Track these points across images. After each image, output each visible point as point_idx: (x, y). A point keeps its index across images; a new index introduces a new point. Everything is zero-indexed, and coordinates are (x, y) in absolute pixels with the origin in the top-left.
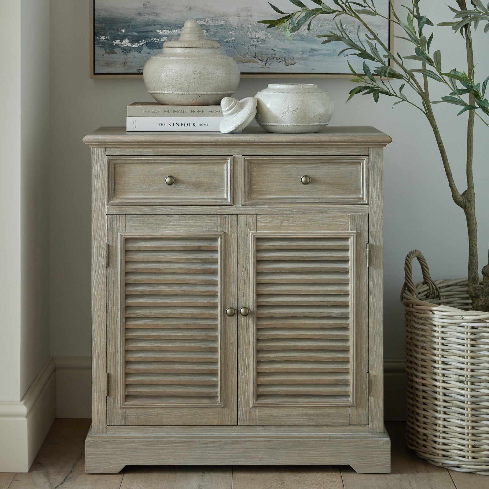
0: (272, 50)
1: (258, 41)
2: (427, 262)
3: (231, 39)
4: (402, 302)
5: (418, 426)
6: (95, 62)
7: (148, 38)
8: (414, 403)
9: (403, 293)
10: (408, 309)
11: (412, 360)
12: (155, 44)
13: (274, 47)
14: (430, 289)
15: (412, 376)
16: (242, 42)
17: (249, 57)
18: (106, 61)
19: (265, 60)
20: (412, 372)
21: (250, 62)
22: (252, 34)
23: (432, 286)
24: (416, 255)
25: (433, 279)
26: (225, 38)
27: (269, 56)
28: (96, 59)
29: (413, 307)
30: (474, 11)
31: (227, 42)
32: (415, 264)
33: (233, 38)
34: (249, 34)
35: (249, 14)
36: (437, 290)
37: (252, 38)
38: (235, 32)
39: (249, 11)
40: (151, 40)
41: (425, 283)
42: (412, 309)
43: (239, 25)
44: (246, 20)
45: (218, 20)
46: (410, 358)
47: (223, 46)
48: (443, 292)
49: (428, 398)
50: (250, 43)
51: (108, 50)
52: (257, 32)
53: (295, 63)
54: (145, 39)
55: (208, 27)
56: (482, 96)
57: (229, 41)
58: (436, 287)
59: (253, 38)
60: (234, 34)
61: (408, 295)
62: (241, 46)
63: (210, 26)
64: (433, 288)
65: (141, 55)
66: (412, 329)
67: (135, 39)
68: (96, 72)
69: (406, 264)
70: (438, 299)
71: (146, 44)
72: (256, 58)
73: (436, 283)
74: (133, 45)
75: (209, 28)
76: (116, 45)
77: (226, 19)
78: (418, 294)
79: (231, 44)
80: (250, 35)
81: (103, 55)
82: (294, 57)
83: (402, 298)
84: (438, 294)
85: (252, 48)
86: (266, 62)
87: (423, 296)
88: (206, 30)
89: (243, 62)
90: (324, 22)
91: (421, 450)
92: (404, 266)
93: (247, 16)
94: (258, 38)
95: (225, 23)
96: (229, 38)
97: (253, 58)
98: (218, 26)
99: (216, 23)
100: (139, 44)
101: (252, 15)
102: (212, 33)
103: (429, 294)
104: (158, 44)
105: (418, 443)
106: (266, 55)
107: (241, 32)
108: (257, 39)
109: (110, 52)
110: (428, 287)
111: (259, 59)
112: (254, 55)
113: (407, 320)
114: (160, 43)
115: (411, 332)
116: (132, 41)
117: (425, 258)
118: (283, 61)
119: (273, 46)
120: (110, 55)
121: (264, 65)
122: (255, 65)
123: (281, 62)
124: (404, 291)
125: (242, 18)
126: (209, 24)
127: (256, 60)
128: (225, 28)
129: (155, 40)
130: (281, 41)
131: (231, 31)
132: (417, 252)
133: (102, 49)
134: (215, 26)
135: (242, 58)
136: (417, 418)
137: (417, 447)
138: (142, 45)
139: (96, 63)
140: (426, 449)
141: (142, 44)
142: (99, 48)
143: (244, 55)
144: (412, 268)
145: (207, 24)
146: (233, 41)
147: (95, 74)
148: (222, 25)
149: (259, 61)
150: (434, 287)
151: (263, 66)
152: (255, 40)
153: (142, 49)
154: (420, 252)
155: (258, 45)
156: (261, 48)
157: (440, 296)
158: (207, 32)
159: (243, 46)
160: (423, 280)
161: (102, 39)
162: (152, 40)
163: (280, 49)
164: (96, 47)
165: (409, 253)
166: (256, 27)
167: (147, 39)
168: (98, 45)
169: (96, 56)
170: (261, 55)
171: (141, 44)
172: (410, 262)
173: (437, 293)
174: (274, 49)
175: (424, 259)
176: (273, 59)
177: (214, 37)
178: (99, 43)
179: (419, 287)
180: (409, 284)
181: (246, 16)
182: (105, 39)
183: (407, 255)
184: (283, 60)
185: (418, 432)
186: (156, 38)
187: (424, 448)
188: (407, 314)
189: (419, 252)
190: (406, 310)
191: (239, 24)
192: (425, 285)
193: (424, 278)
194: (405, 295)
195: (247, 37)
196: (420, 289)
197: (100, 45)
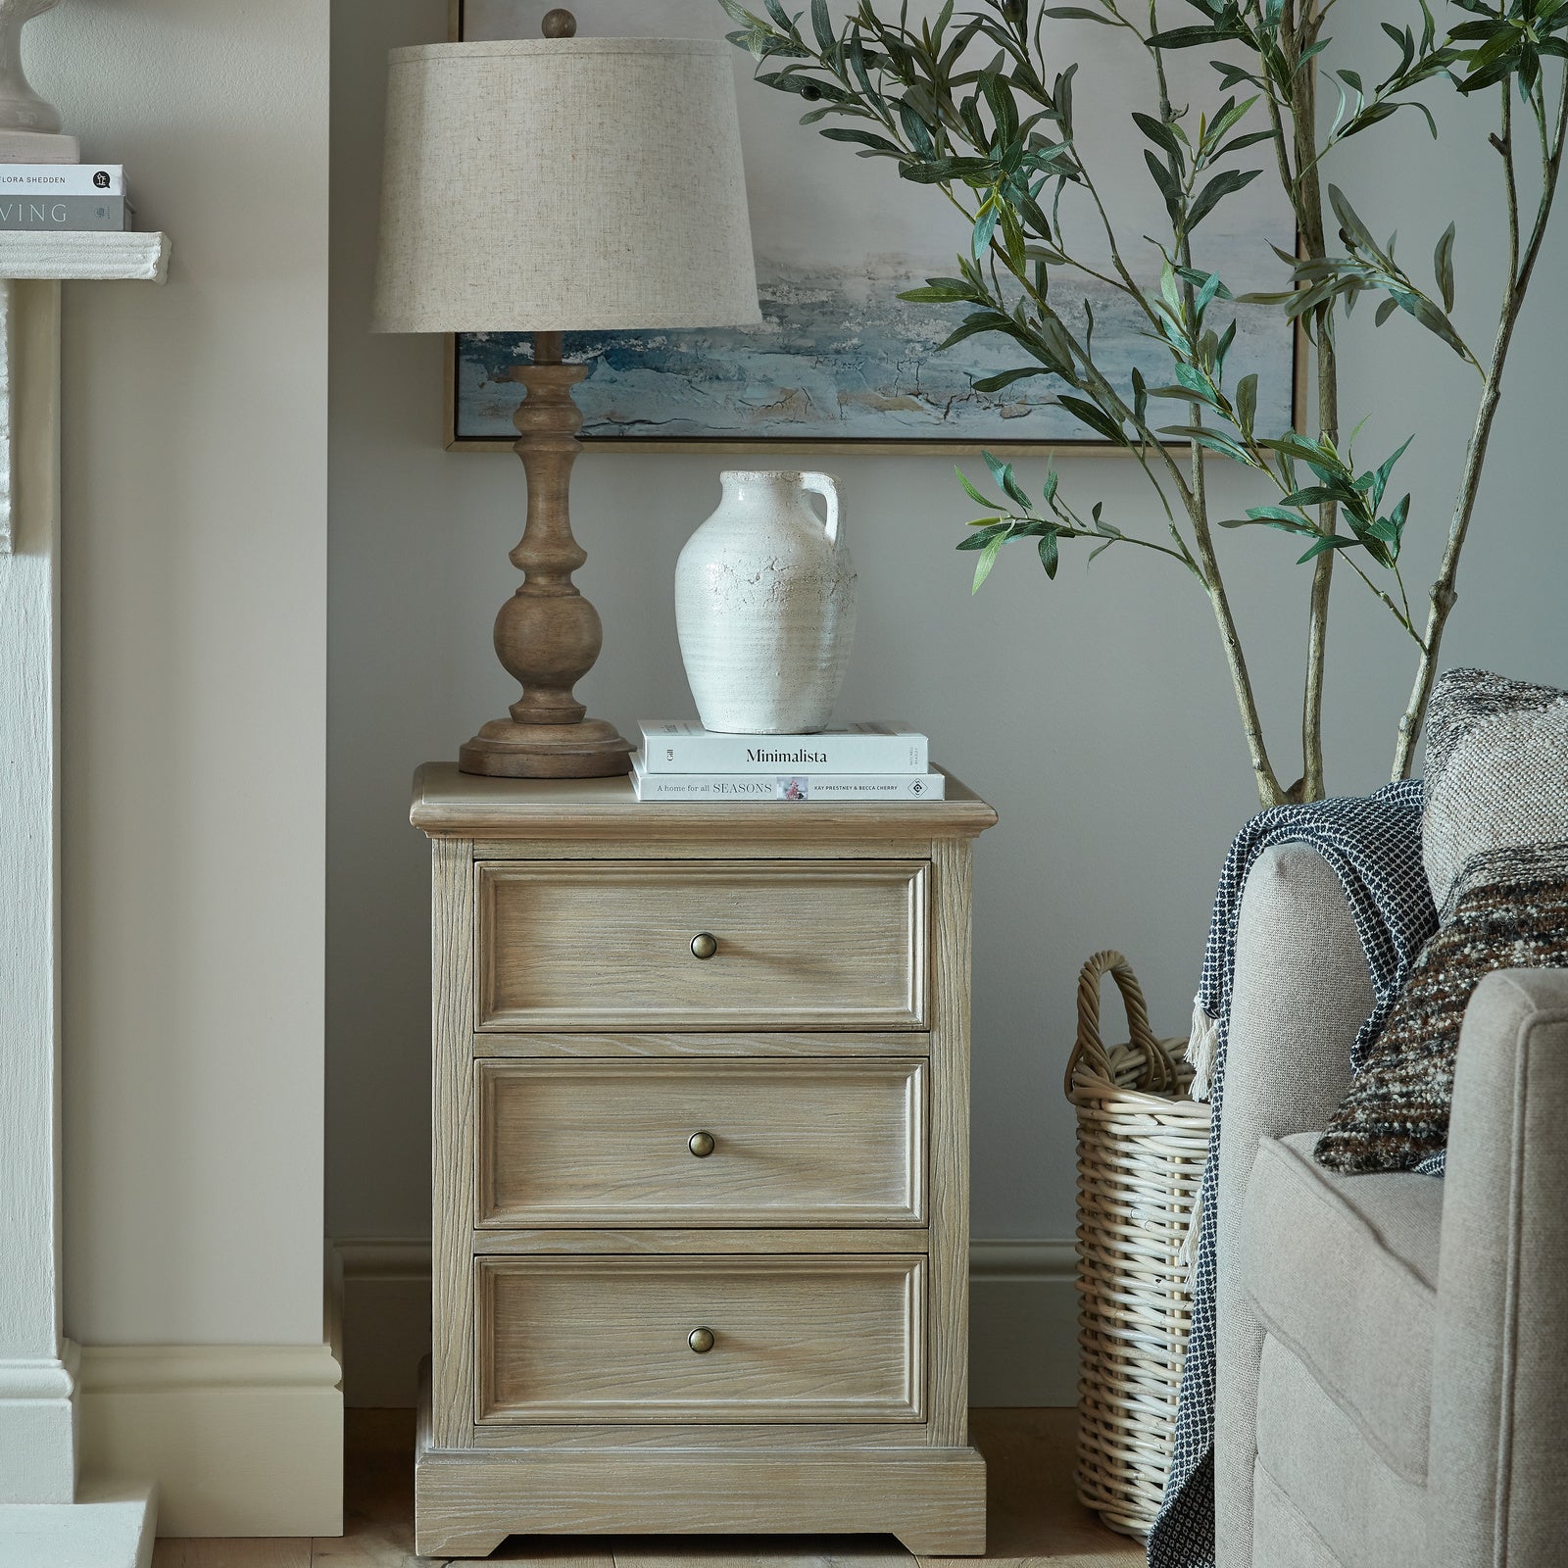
0: (965, 373)
1: (926, 349)
2: (1140, 985)
3: (849, 343)
4: (1070, 1095)
5: (1111, 1442)
6: (460, 405)
7: (612, 338)
8: (1099, 1379)
9: (1072, 1072)
10: (1087, 1113)
11: (1096, 1259)
12: (631, 356)
13: (971, 366)
14: (1147, 1063)
15: (1096, 1303)
16: (880, 351)
17: (900, 393)
18: (490, 401)
19: (945, 402)
20: (1096, 1292)
21: (901, 407)
22: (908, 330)
23: (1156, 1056)
24: (1111, 966)
25: (1157, 1035)
26: (833, 339)
27: (957, 391)
28: (461, 395)
29: (1101, 1108)
30: (1349, 262)
31: (838, 352)
32: (1107, 990)
33: (855, 341)
34: (899, 328)
35: (902, 271)
36: (1168, 1066)
37: (909, 341)
38: (859, 324)
39: (900, 263)
40: (619, 344)
41: (1136, 1045)
42: (1097, 1114)
43: (873, 303)
44: (893, 289)
45: (812, 290)
46: (1093, 1253)
47: (826, 362)
48: (1186, 1074)
49: (1139, 1363)
50: (903, 353)
51: (496, 370)
52: (922, 322)
53: (1029, 412)
54: (603, 342)
55: (783, 310)
56: (1372, 510)
57: (844, 348)
58: (1166, 1059)
59: (911, 341)
60: (858, 329)
61: (1087, 1076)
62: (878, 362)
63: (788, 306)
64: (1157, 1061)
65: (592, 385)
66: (1097, 1170)
67: (576, 341)
68: (462, 432)
69: (1082, 988)
70: (1172, 1092)
71: (607, 355)
72: (920, 397)
73: (1167, 1047)
74: (568, 358)
75: (786, 313)
76: (521, 356)
77: (835, 287)
78: (1116, 1076)
79: (847, 358)
80: (903, 332)
81: (483, 384)
82: (1028, 393)
83: (1070, 1084)
84: (1170, 1079)
85: (909, 369)
86: (948, 408)
87: (1127, 1083)
88: (778, 317)
89: (881, 409)
90: (1112, 296)
91: (1119, 1510)
92: (1076, 995)
93: (895, 278)
94: (927, 340)
95: (833, 296)
96: (846, 339)
97: (912, 397)
98: (813, 307)
99: (808, 298)
100: (585, 356)
101: (910, 275)
102: (795, 326)
103: (1144, 1078)
104: (640, 355)
105: (1109, 1490)
106: (949, 389)
107: (878, 323)
108: (924, 343)
109: (501, 376)
110: (1142, 1059)
111: (928, 401)
112: (912, 387)
113: (1083, 1144)
114: (647, 354)
115: (1094, 1181)
116: (567, 345)
117: (1135, 974)
118: (995, 405)
119: (968, 363)
120: (503, 386)
121: (942, 416)
122: (918, 416)
123: (989, 408)
124: (1074, 1065)
125: (880, 281)
126: (786, 302)
127: (920, 403)
128: (832, 313)
129: (633, 345)
130: (991, 350)
131: (850, 319)
132: (1112, 956)
133: (481, 367)
134: (803, 306)
135: (880, 396)
136: (1108, 1420)
137: (1106, 1502)
138: (595, 358)
139: (463, 406)
140: (1133, 1506)
141: (596, 354)
142: (470, 364)
143: (885, 388)
144: (1098, 1001)
145: (780, 300)
146: (855, 347)
147: (459, 438)
148: (823, 304)
149: (928, 406)
150: (1161, 1057)
151: (939, 419)
152: (919, 347)
153: (595, 369)
154: (1122, 958)
155: (925, 359)
156: (935, 370)
157: (1179, 1085)
158: (781, 324)
159: (884, 364)
160: (1127, 1038)
161: (481, 341)
162: (623, 343)
163: (988, 370)
164: (462, 363)
165: (1091, 958)
166: (921, 309)
167: (609, 341)
168: (468, 357)
169: (462, 388)
170: (935, 390)
171: (591, 354)
172: (1095, 984)
173: (1168, 1076)
174: (970, 370)
175: (1134, 979)
176: (967, 399)
177: (801, 337)
178: (468, 351)
179: (1118, 1057)
180: (1089, 1047)
181: (893, 278)
182: (487, 341)
183: (1086, 965)
184: (997, 402)
185: (1110, 1458)
186: (636, 339)
187: (1126, 1504)
188: (1083, 1129)
189: (1118, 957)
190: (1080, 1118)
191: (873, 301)
192: (1134, 1053)
193: (1132, 1031)
194: (1077, 1077)
195: (893, 337)
196: (1122, 1061)
197: (475, 357)
